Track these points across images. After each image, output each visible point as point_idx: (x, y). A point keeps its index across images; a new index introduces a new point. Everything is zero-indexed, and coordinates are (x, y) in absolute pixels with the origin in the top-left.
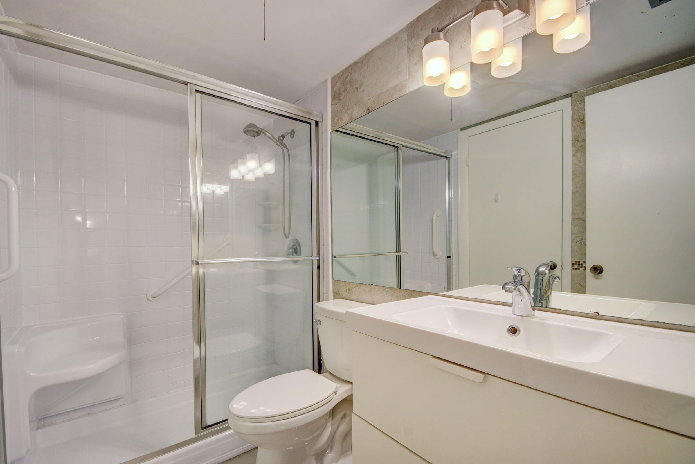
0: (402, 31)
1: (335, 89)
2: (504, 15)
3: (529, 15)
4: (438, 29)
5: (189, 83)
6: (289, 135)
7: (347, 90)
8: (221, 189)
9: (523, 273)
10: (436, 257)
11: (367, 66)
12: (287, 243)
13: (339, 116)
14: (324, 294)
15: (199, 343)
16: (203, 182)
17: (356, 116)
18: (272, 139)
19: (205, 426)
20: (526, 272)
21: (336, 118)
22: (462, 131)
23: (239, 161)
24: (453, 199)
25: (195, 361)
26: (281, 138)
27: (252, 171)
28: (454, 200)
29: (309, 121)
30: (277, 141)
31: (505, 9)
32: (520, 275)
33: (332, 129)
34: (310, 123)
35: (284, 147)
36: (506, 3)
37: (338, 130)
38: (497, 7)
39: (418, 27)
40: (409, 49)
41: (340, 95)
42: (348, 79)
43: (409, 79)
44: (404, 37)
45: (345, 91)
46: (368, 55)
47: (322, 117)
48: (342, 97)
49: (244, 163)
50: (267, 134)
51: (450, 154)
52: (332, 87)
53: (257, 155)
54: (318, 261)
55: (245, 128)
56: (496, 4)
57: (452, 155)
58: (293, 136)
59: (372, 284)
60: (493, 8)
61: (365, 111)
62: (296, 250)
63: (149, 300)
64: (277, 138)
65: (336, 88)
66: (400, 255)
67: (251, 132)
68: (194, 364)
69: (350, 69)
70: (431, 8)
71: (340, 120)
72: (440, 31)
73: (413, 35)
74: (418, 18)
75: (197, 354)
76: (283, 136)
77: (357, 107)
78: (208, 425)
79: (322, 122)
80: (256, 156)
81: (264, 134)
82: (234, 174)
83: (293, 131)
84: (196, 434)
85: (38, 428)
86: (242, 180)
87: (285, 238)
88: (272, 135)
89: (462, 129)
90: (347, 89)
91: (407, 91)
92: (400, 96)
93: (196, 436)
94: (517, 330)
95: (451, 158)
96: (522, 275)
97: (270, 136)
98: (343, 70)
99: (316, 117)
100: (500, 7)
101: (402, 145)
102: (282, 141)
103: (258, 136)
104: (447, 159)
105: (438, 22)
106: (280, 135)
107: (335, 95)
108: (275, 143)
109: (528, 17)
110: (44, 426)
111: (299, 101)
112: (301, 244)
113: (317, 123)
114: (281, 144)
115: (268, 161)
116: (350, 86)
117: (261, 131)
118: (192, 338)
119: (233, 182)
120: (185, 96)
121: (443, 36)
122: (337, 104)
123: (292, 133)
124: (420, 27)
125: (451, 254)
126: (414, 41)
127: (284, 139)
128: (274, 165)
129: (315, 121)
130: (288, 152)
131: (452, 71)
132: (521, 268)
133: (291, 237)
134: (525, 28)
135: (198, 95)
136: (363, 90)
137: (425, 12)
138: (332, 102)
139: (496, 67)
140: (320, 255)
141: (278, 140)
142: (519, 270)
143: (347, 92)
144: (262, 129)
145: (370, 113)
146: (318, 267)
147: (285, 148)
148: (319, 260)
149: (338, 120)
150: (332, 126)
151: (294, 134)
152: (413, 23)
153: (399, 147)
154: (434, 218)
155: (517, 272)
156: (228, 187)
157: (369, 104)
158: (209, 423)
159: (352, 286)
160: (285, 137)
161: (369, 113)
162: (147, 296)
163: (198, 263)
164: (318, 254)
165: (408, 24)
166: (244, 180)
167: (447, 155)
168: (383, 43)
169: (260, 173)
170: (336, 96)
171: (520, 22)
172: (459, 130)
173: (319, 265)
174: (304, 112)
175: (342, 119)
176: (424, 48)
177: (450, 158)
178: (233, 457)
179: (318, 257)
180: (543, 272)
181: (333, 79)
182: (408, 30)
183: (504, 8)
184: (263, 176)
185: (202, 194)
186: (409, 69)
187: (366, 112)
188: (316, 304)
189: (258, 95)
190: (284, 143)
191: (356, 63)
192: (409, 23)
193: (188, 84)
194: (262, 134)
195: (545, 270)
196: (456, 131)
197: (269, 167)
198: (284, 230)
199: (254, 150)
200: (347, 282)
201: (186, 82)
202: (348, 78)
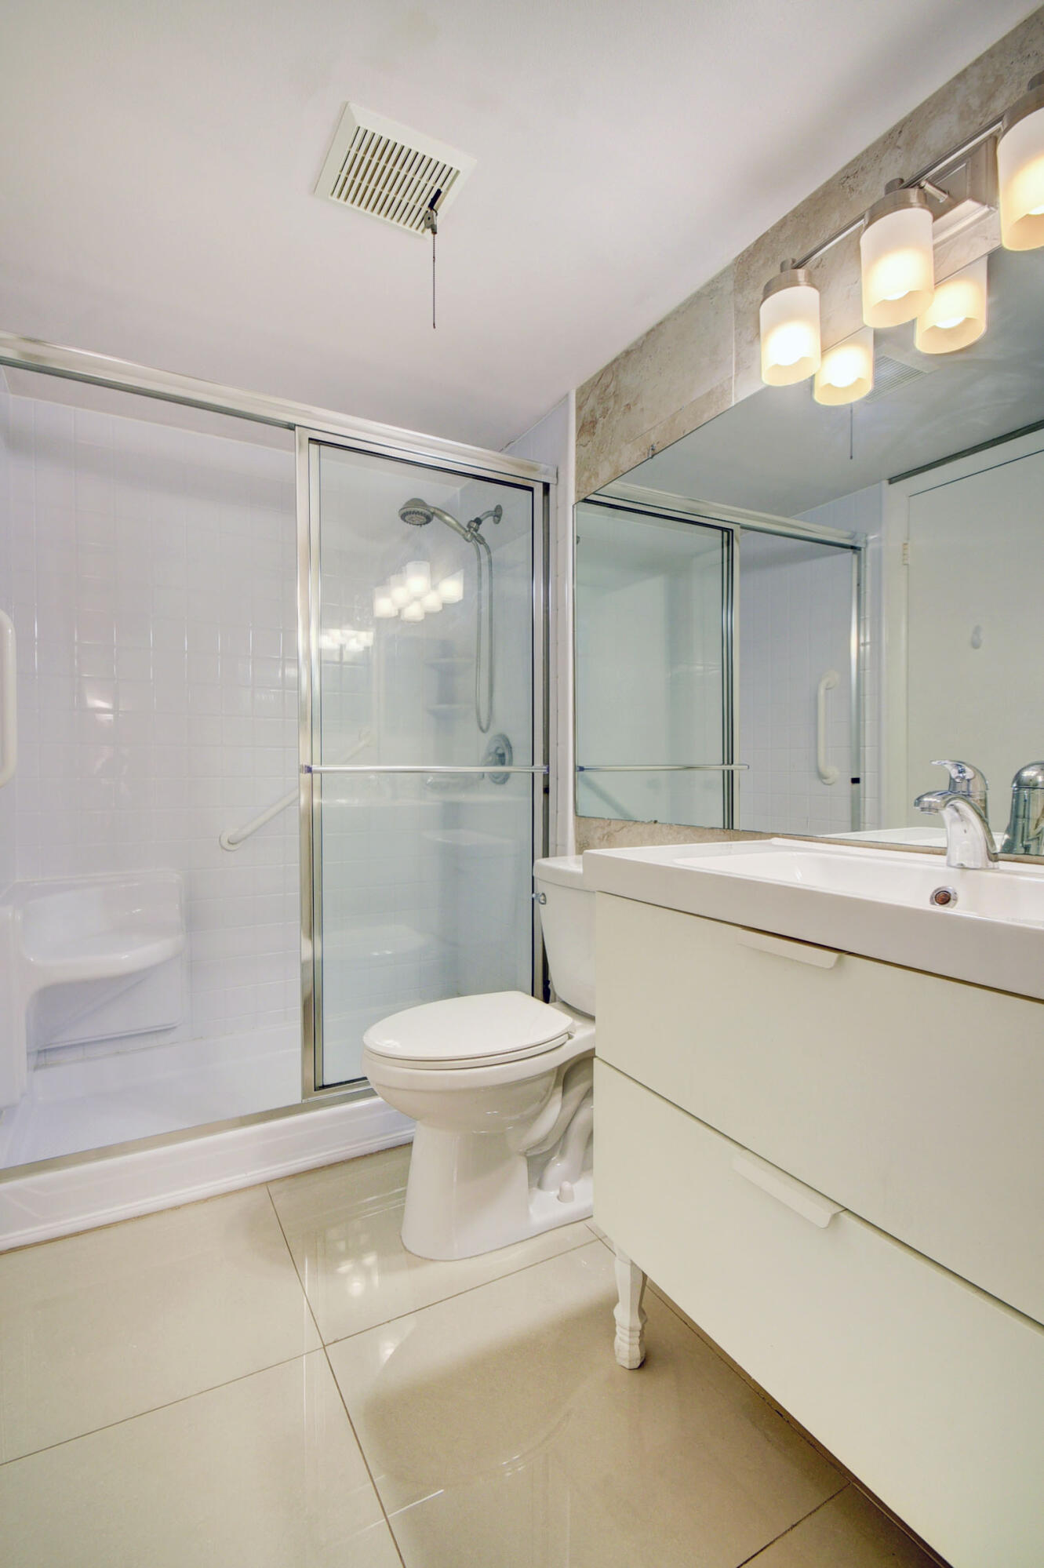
0: (723, 274)
1: (583, 412)
2: (935, 218)
3: (997, 208)
4: (794, 261)
5: (298, 426)
6: (491, 518)
7: (609, 412)
8: (357, 641)
9: (969, 774)
10: (824, 781)
11: (650, 356)
12: (484, 743)
13: (592, 469)
14: (557, 845)
15: (311, 936)
16: (322, 626)
17: (626, 466)
18: (455, 529)
19: (321, 1085)
20: (976, 771)
21: (587, 474)
22: (892, 485)
23: (393, 578)
24: (868, 647)
25: (303, 965)
26: (474, 525)
27: (417, 599)
28: (871, 649)
29: (530, 484)
30: (466, 531)
31: (941, 201)
32: (963, 778)
33: (577, 497)
34: (531, 489)
35: (481, 543)
36: (943, 189)
37: (588, 498)
38: (920, 202)
39: (757, 261)
40: (738, 311)
41: (594, 423)
42: (611, 389)
43: (737, 375)
44: (729, 285)
45: (605, 411)
46: (653, 333)
47: (557, 474)
48: (599, 426)
49: (402, 584)
50: (447, 518)
51: (863, 540)
52: (579, 408)
53: (428, 564)
54: (546, 777)
55: (404, 508)
56: (916, 196)
57: (866, 543)
58: (499, 521)
59: (656, 822)
60: (910, 206)
61: (644, 454)
62: (502, 755)
63: (223, 848)
64: (467, 523)
65: (587, 409)
66: (732, 771)
67: (414, 515)
68: (302, 971)
69: (614, 367)
70: (785, 217)
71: (593, 479)
72: (798, 267)
73: (746, 279)
74: (757, 241)
75: (307, 953)
76: (478, 521)
77: (629, 445)
78: (326, 1083)
79: (557, 484)
80: (425, 566)
81: (440, 518)
82: (384, 606)
83: (499, 509)
84: (304, 1096)
85: (36, 1068)
86: (397, 619)
87: (480, 732)
88: (456, 521)
89: (894, 479)
90: (608, 410)
91: (733, 400)
92: (719, 413)
93: (304, 1101)
94: (952, 897)
95: (865, 548)
96: (968, 777)
97: (453, 522)
98: (601, 371)
99: (545, 474)
100: (927, 201)
101: (739, 526)
102: (476, 530)
103: (427, 523)
104: (854, 553)
105: (799, 247)
106: (473, 519)
107: (583, 426)
108: (461, 537)
109: (994, 214)
110: (46, 1066)
111: (511, 445)
112: (513, 745)
113: (546, 487)
114: (475, 536)
115: (450, 574)
116: (615, 402)
117: (433, 513)
118: (299, 927)
119: (380, 624)
120: (293, 454)
121: (805, 277)
122: (587, 445)
123: (497, 514)
124: (761, 262)
125: (862, 774)
126: (749, 293)
127: (481, 526)
128: (462, 583)
129: (542, 484)
130: (489, 552)
131: (825, 350)
132: (963, 763)
133: (494, 730)
134: (986, 238)
135: (314, 447)
136: (642, 410)
137: (773, 228)
138: (577, 441)
139: (927, 331)
140: (550, 762)
141: (467, 529)
142: (958, 765)
143: (607, 416)
144: (435, 508)
145: (655, 457)
146: (546, 790)
147: (482, 546)
148: (548, 775)
149: (590, 478)
150: (578, 492)
151: (501, 515)
152: (746, 255)
153: (732, 530)
154: (822, 692)
155: (957, 771)
156: (371, 634)
157: (653, 438)
158: (327, 1081)
159: (613, 827)
160: (483, 523)
161: (653, 456)
162: (220, 841)
163: (309, 770)
164: (546, 761)
165: (737, 258)
166: (402, 618)
167: (856, 543)
168: (683, 304)
169: (433, 602)
170: (586, 427)
171: (976, 226)
172: (886, 482)
173: (548, 785)
174: (521, 467)
175: (597, 475)
176: (762, 306)
177: (863, 549)
178: (371, 1152)
179: (545, 767)
180: (1031, 780)
181: (581, 392)
182: (735, 270)
183: (939, 200)
184: (439, 608)
185: (320, 651)
186: (738, 354)
187: (646, 454)
188: (540, 861)
189: (429, 439)
190: (479, 535)
191: (627, 353)
192: (739, 256)
193: (297, 428)
194: (435, 519)
195: (1037, 775)
196: (878, 485)
197: (452, 589)
198: (478, 713)
199: (420, 554)
200: (604, 819)
201: (292, 424)
202: (612, 385)
